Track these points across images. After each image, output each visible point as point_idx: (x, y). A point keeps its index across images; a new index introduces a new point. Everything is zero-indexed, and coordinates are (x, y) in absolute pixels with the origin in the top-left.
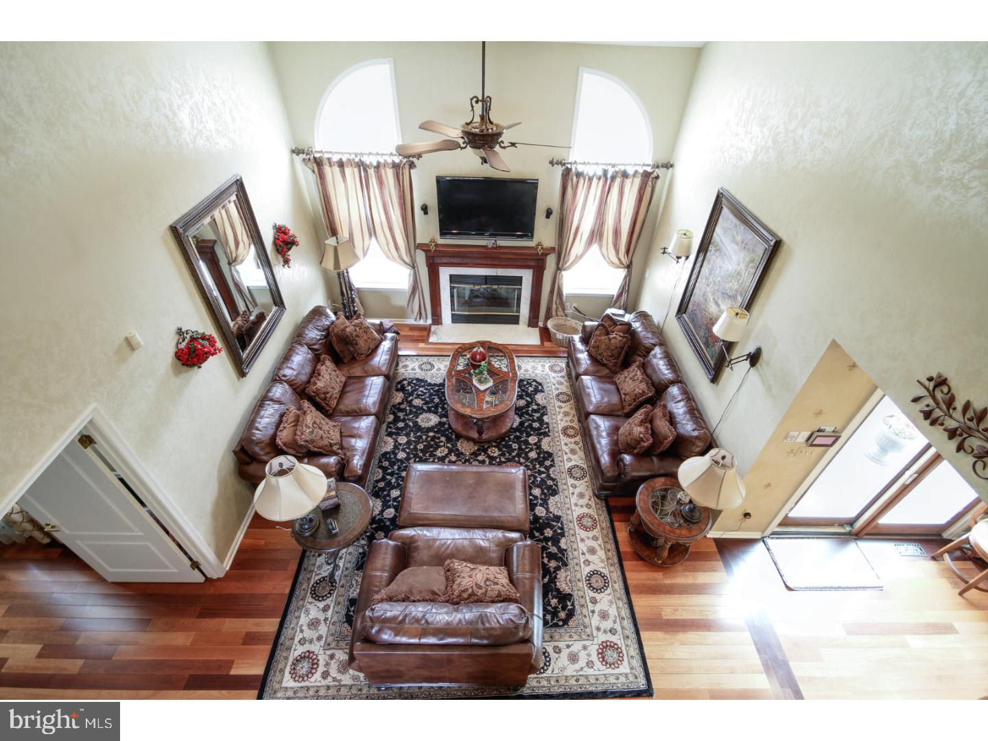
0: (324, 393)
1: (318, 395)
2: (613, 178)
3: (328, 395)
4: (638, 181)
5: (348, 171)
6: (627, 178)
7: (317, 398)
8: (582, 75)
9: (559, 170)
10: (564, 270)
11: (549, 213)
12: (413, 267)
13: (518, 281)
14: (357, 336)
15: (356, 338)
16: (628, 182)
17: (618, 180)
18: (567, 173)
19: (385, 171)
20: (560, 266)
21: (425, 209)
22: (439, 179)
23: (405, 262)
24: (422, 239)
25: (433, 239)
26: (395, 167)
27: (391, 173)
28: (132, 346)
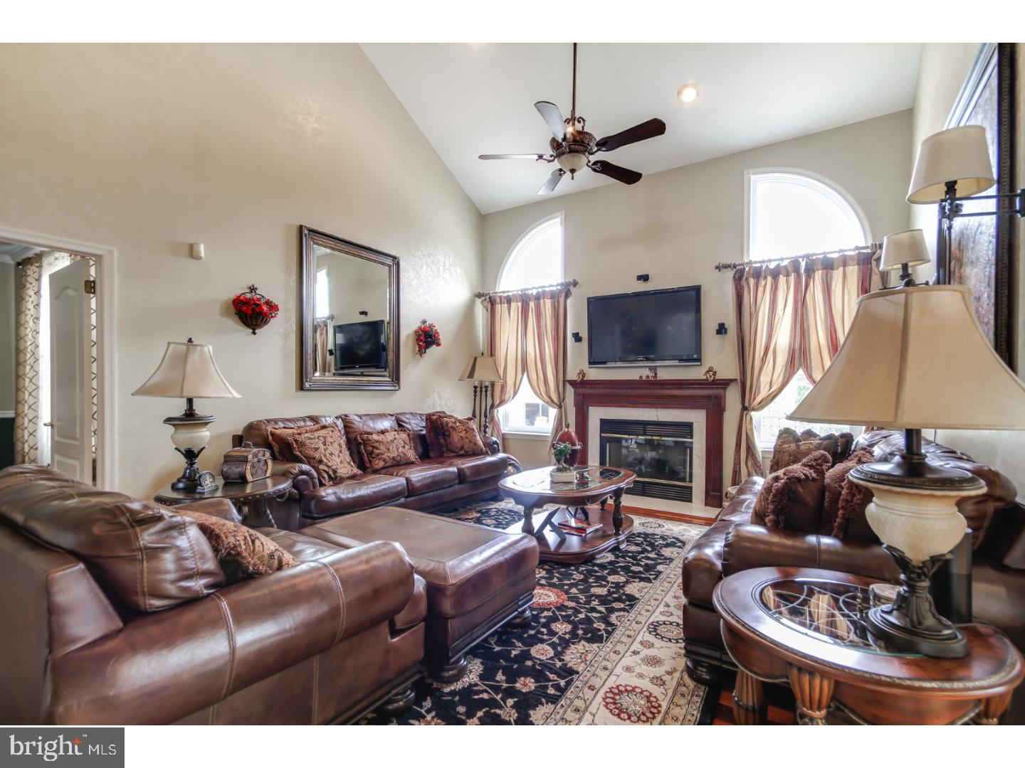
0: (372, 447)
1: (365, 445)
2: (810, 271)
3: (377, 452)
4: (853, 271)
5: (513, 305)
6: (832, 269)
7: (362, 447)
8: (750, 178)
9: (730, 274)
10: (754, 410)
11: (722, 330)
12: (560, 407)
13: (687, 428)
14: (452, 427)
15: (451, 430)
16: (837, 275)
17: (818, 275)
18: (739, 278)
19: (544, 302)
20: (747, 404)
21: (577, 338)
22: (589, 300)
23: (552, 401)
24: (572, 375)
25: (582, 373)
26: (553, 296)
27: (547, 305)
28: (192, 252)
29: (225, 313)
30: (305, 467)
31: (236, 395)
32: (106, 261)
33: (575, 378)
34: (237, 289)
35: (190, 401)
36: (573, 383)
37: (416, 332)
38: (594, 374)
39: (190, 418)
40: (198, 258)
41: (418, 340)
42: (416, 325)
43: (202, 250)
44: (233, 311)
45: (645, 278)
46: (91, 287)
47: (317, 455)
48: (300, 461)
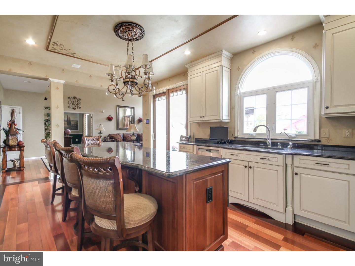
0: (127, 138)
28: (102, 112)
29: (106, 119)
30: (114, 140)
31: (105, 130)
32: (93, 115)
34: (108, 116)
35: (100, 131)
37: (138, 120)
39: (100, 133)
40: (103, 112)
41: (138, 121)
42: (138, 118)
43: (103, 111)
44: (107, 119)
46: (91, 117)
47: (116, 139)
48: (114, 139)
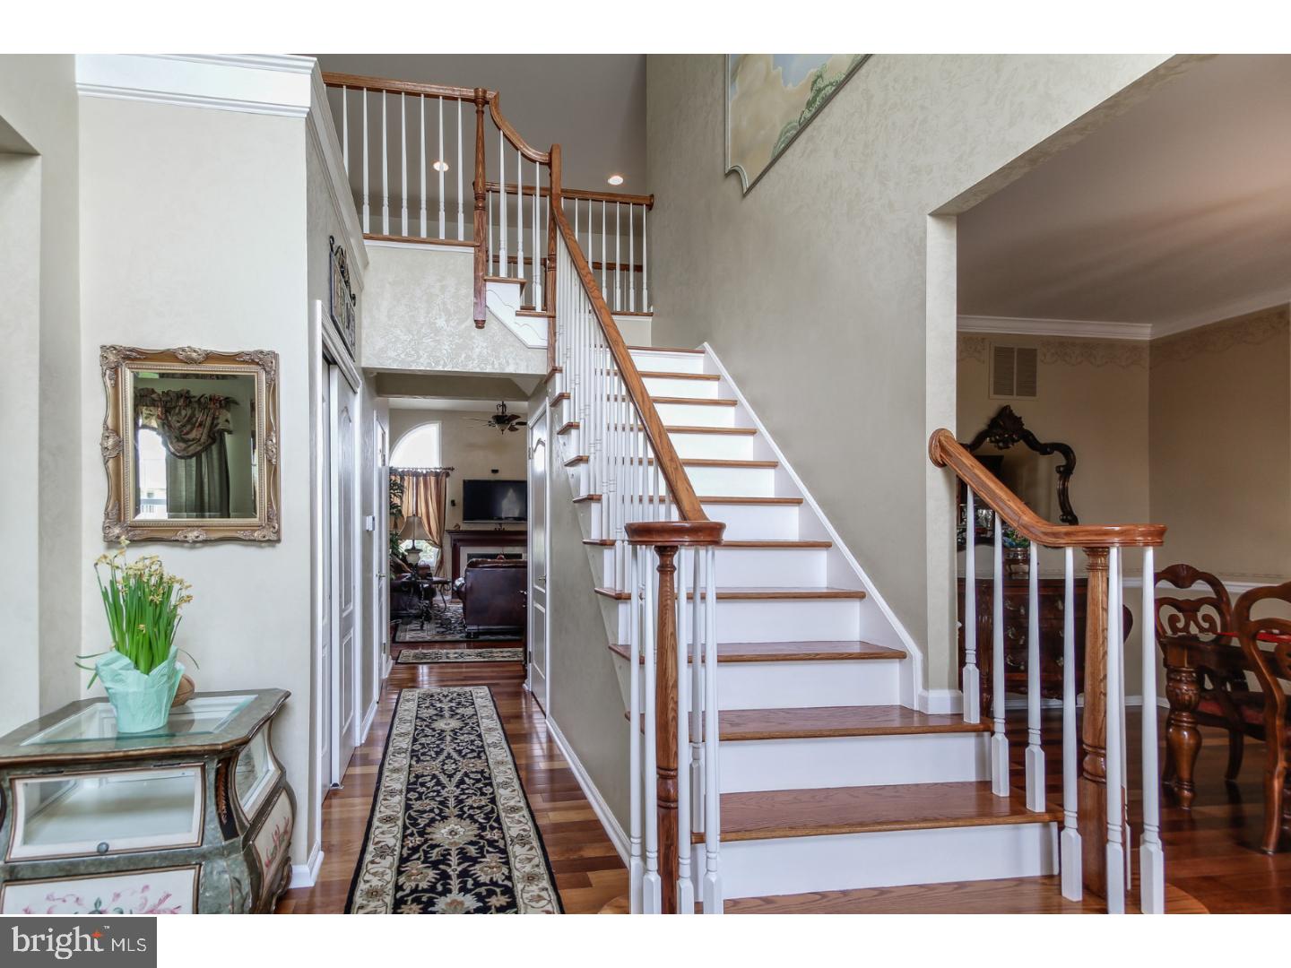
12: (441, 547)
19: (430, 478)
21: (454, 503)
22: (464, 481)
23: (435, 543)
24: (449, 525)
25: (457, 525)
26: (437, 475)
27: (433, 479)
33: (452, 528)
36: (450, 532)
38: (464, 527)
45: (495, 471)
